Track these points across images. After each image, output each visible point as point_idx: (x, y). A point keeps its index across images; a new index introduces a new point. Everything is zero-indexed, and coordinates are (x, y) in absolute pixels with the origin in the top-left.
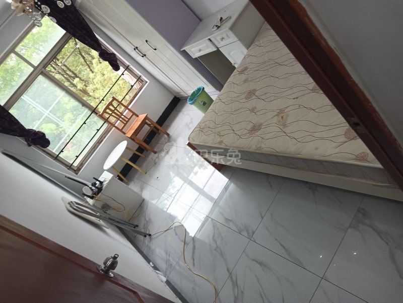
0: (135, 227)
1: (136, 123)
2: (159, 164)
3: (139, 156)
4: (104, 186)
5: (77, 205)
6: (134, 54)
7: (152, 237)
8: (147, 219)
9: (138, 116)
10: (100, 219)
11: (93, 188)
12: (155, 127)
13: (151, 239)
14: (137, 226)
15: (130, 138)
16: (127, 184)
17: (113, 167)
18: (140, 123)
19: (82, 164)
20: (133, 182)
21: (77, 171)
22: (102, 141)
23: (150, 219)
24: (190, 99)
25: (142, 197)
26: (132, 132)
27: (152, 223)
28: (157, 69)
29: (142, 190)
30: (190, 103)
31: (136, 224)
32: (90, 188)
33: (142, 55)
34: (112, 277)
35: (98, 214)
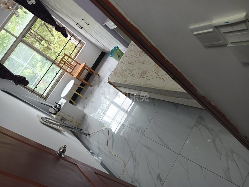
0: (80, 130)
1: (79, 69)
2: (94, 93)
3: (82, 89)
4: (62, 107)
5: (46, 119)
6: (76, 27)
7: (90, 135)
8: (87, 125)
9: (80, 64)
10: (60, 126)
11: (55, 108)
12: (90, 71)
13: (89, 137)
14: (82, 129)
15: (76, 78)
16: (75, 105)
17: (67, 95)
18: (81, 69)
19: (48, 94)
20: (79, 104)
21: (45, 99)
22: (60, 80)
23: (89, 125)
24: (110, 54)
25: (84, 112)
26: (77, 74)
27: (90, 128)
28: (91, 36)
29: (84, 108)
30: (110, 56)
31: (81, 128)
32: (53, 108)
33: (81, 28)
34: (63, 157)
35: (59, 124)
